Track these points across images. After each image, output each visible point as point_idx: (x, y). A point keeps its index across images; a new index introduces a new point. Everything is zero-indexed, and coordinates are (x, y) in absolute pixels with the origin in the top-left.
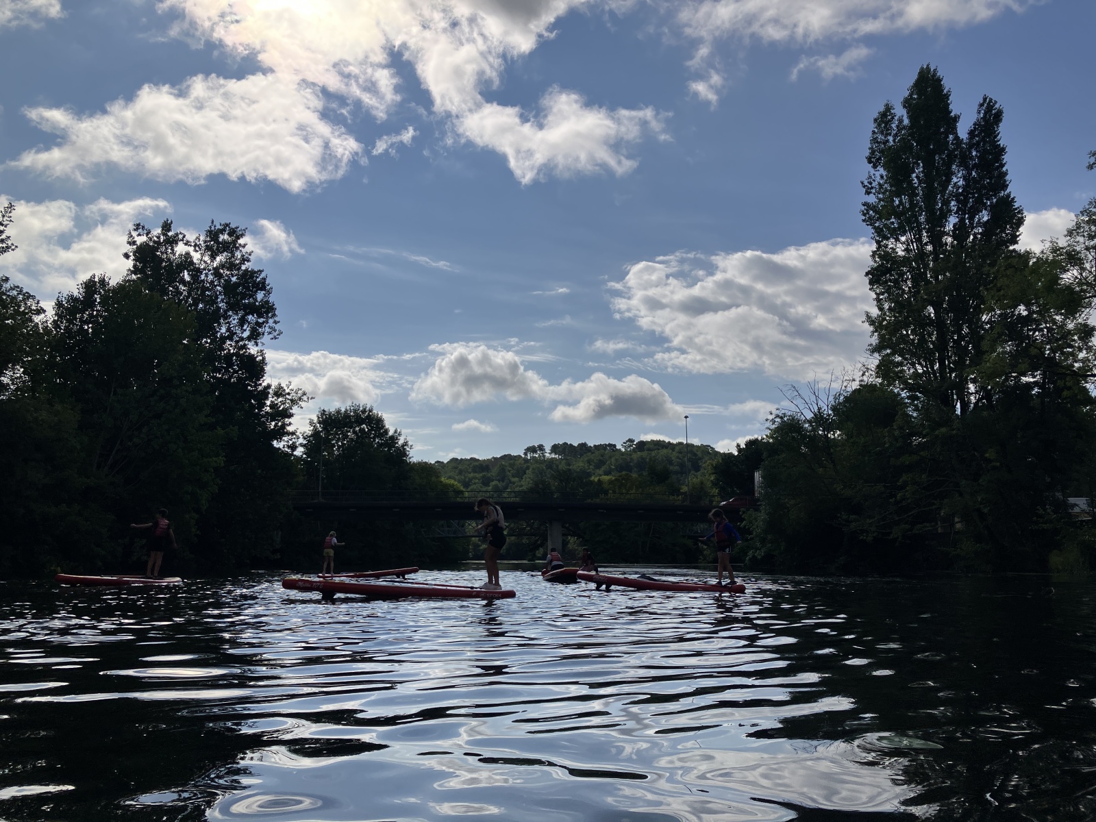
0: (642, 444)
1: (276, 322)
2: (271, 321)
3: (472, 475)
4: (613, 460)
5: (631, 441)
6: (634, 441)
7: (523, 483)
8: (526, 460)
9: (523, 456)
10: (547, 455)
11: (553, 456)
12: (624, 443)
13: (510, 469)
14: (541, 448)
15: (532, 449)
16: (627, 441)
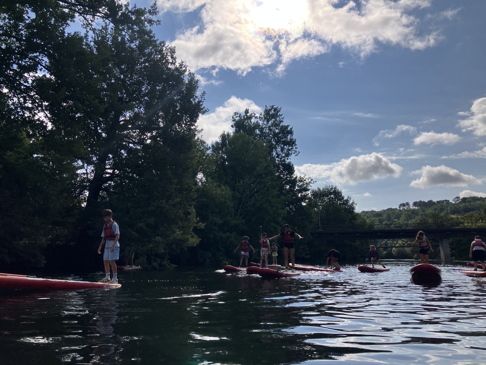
0: (464, 199)
1: (296, 148)
2: (294, 147)
3: (373, 219)
4: (449, 208)
5: (458, 198)
6: (460, 198)
7: (400, 221)
8: (400, 211)
9: (398, 208)
10: (411, 207)
11: (414, 208)
12: (454, 199)
13: (393, 215)
14: (408, 204)
15: (403, 205)
16: (456, 198)
